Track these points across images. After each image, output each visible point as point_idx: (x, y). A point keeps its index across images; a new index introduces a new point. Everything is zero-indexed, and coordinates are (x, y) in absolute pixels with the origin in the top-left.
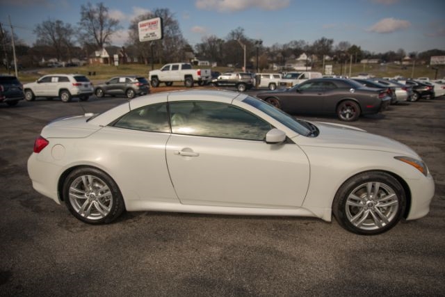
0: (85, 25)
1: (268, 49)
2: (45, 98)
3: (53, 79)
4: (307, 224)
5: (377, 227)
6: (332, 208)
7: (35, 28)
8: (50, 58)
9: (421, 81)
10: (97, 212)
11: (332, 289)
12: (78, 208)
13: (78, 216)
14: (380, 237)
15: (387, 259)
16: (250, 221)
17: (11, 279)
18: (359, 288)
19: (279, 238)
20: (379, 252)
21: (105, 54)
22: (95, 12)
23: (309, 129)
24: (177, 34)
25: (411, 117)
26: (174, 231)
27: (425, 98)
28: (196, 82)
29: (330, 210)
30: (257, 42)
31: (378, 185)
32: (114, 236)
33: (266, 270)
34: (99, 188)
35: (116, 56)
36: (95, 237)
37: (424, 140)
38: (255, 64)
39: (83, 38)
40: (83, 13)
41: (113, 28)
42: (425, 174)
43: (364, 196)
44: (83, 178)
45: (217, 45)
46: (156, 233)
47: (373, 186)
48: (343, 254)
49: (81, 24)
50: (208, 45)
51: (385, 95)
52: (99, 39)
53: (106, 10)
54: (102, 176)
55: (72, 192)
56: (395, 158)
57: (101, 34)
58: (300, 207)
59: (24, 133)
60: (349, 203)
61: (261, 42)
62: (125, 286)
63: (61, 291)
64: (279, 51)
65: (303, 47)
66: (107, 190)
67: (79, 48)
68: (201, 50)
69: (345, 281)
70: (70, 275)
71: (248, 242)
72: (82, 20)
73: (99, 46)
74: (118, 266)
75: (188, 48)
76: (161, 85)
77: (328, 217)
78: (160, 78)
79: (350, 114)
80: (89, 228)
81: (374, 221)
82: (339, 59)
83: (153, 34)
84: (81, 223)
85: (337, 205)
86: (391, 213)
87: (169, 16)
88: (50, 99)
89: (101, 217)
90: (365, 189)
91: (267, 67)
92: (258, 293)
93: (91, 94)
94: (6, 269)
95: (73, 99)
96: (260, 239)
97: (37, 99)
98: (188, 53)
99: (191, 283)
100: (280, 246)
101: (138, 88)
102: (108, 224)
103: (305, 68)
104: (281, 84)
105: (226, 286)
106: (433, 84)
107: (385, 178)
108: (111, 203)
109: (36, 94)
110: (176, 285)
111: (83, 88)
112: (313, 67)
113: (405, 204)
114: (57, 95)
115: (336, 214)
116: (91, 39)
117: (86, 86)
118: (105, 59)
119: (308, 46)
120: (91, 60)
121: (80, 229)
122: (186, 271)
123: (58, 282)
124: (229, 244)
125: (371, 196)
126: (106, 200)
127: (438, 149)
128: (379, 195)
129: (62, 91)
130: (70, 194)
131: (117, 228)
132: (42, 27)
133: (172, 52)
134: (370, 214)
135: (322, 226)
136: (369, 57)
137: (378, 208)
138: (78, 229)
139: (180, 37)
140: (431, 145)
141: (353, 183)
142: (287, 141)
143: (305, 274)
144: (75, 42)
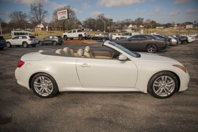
0: (32, 13)
1: (115, 23)
2: (16, 46)
3: (20, 38)
4: (137, 95)
5: (166, 95)
6: (147, 87)
7: (9, 15)
8: (17, 28)
9: (183, 36)
10: (46, 92)
11: (149, 120)
12: (38, 91)
13: (38, 94)
14: (168, 99)
15: (171, 108)
16: (112, 94)
17: (12, 121)
18: (160, 119)
19: (125, 101)
20: (167, 105)
21: (42, 26)
22: (37, 7)
23: (136, 55)
24: (74, 17)
25: (179, 50)
26: (80, 100)
27: (184, 43)
28: (84, 38)
29: (147, 88)
30: (110, 20)
31: (166, 77)
32: (54, 103)
33: (121, 114)
34: (47, 82)
35: (47, 27)
36: (46, 103)
37: (184, 60)
38: (109, 30)
39: (32, 19)
40: (31, 8)
41: (45, 15)
42: (186, 72)
43: (160, 82)
44: (40, 78)
45: (92, 21)
46: (72, 100)
47: (164, 78)
48: (153, 106)
49: (31, 13)
50: (88, 21)
51: (167, 41)
52: (39, 19)
53: (42, 6)
54: (48, 77)
55: (35, 84)
56: (173, 65)
57: (40, 17)
58: (134, 88)
59: (8, 61)
60: (154, 85)
61: (112, 20)
62: (62, 122)
63: (34, 125)
64: (120, 24)
65: (130, 22)
66: (50, 83)
67: (30, 24)
68: (85, 24)
69: (154, 116)
70: (37, 118)
71: (112, 103)
72: (31, 11)
73: (39, 23)
74: (57, 114)
75: (79, 23)
76: (68, 39)
77: (146, 92)
78: (68, 36)
79: (152, 50)
80: (43, 99)
81: (165, 92)
82: (146, 27)
83: (64, 17)
84: (39, 98)
85: (149, 86)
86: (172, 89)
87: (70, 9)
88: (18, 46)
89: (48, 95)
90: (161, 79)
91: (115, 31)
92: (118, 123)
93: (37, 44)
94: (9, 117)
95: (29, 46)
96: (117, 101)
97: (12, 46)
98: (79, 25)
99: (90, 120)
100: (126, 104)
101: (58, 41)
102: (51, 97)
103: (132, 31)
104: (121, 38)
105: (104, 120)
106: (187, 37)
107: (169, 74)
108: (52, 88)
109: (12, 44)
110: (83, 121)
111: (33, 41)
112: (135, 30)
113: (178, 85)
114: (22, 44)
115: (149, 90)
116: (36, 20)
117: (35, 40)
118: (42, 28)
119: (132, 21)
120: (36, 29)
121: (39, 100)
122: (87, 115)
123: (32, 121)
124: (104, 104)
125: (163, 82)
126: (50, 87)
127: (191, 64)
128: (167, 82)
129: (24, 42)
130: (34, 85)
131: (55, 99)
132: (13, 14)
133: (72, 25)
134: (163, 90)
135: (143, 95)
136: (159, 25)
137: (167, 87)
138: (38, 100)
139: (75, 18)
140: (188, 62)
141: (156, 76)
142: (128, 59)
143: (137, 114)
144: (28, 21)
